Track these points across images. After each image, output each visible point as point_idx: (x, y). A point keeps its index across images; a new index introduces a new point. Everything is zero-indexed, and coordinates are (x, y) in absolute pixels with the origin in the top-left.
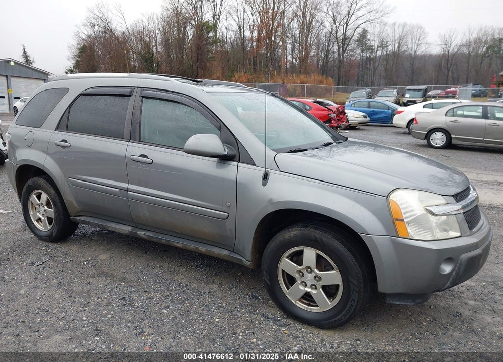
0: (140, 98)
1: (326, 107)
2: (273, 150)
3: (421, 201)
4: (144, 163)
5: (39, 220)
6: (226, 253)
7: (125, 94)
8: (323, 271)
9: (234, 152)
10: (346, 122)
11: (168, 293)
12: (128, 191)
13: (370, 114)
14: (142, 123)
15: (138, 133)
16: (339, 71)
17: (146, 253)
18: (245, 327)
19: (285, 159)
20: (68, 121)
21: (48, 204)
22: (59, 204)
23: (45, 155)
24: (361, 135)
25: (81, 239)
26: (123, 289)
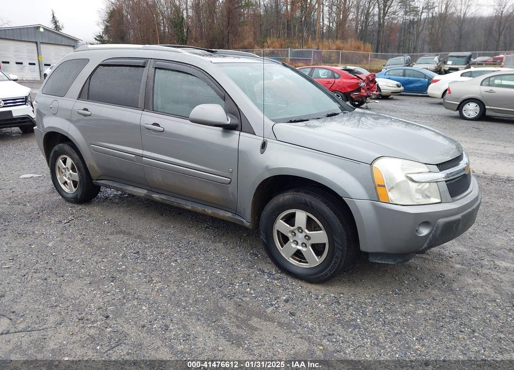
0: (154, 69)
1: (355, 75)
2: (273, 120)
3: (403, 169)
4: (157, 131)
5: (65, 183)
6: (229, 215)
7: (139, 65)
8: (312, 231)
9: (236, 121)
10: (377, 91)
11: (178, 249)
12: (143, 157)
13: (404, 83)
14: (155, 92)
15: (151, 102)
16: (379, 36)
17: (162, 215)
18: (242, 279)
19: (284, 128)
20: (89, 90)
21: (73, 169)
22: (82, 169)
23: (69, 123)
24: (392, 105)
25: (104, 202)
26: (138, 244)
